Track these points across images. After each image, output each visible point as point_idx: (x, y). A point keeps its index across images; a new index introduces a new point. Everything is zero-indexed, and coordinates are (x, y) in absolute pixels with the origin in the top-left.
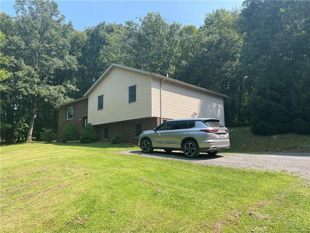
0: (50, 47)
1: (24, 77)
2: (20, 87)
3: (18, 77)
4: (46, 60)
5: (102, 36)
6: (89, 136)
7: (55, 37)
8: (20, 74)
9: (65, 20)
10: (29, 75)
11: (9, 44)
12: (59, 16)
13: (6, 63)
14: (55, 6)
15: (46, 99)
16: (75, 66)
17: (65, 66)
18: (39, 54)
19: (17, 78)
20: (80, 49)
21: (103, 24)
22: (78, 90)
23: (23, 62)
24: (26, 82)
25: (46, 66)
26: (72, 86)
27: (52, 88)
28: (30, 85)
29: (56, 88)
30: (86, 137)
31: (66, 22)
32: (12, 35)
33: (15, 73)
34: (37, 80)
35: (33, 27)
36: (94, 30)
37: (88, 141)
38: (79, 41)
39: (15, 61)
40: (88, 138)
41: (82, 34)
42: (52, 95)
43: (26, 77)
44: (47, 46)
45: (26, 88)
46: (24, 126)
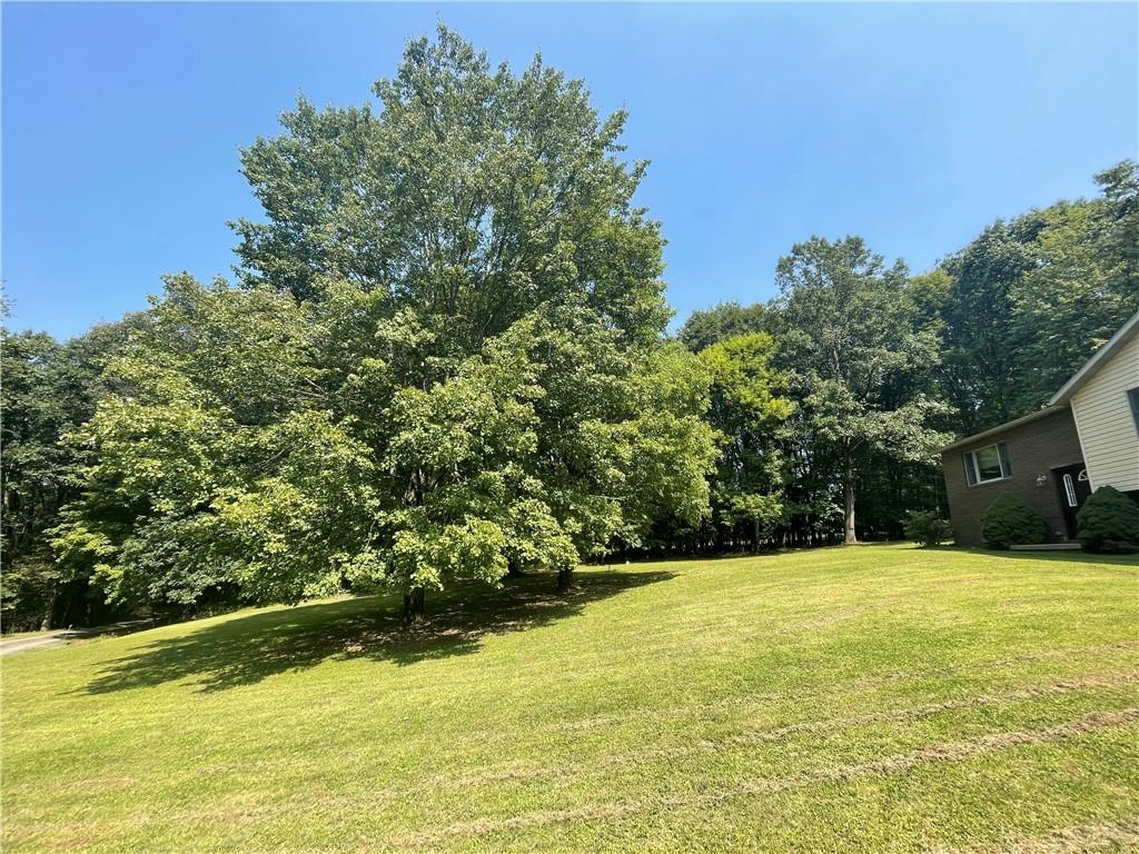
0: (867, 327)
1: (823, 405)
2: (820, 425)
3: (810, 407)
4: (862, 357)
5: (1002, 256)
6: (1122, 530)
7: (875, 303)
8: (813, 400)
9: (883, 263)
10: (832, 396)
11: (783, 349)
12: (869, 260)
13: (785, 384)
14: (855, 246)
15: (878, 443)
16: (935, 355)
17: (910, 361)
18: (839, 353)
19: (810, 410)
20: (937, 312)
21: (996, 228)
22: (954, 410)
23: (815, 375)
24: (828, 412)
25: (866, 370)
26: (936, 404)
27: (887, 416)
28: (839, 418)
29: (899, 414)
30: (1111, 533)
31: (889, 265)
32: (785, 332)
33: (805, 400)
34: (851, 404)
35: (821, 300)
36: (972, 253)
37: (1122, 545)
38: (930, 296)
39: (800, 378)
40: (1120, 534)
41: (935, 279)
42: (891, 433)
43: (827, 403)
44: (862, 327)
45: (831, 426)
46: (831, 509)
